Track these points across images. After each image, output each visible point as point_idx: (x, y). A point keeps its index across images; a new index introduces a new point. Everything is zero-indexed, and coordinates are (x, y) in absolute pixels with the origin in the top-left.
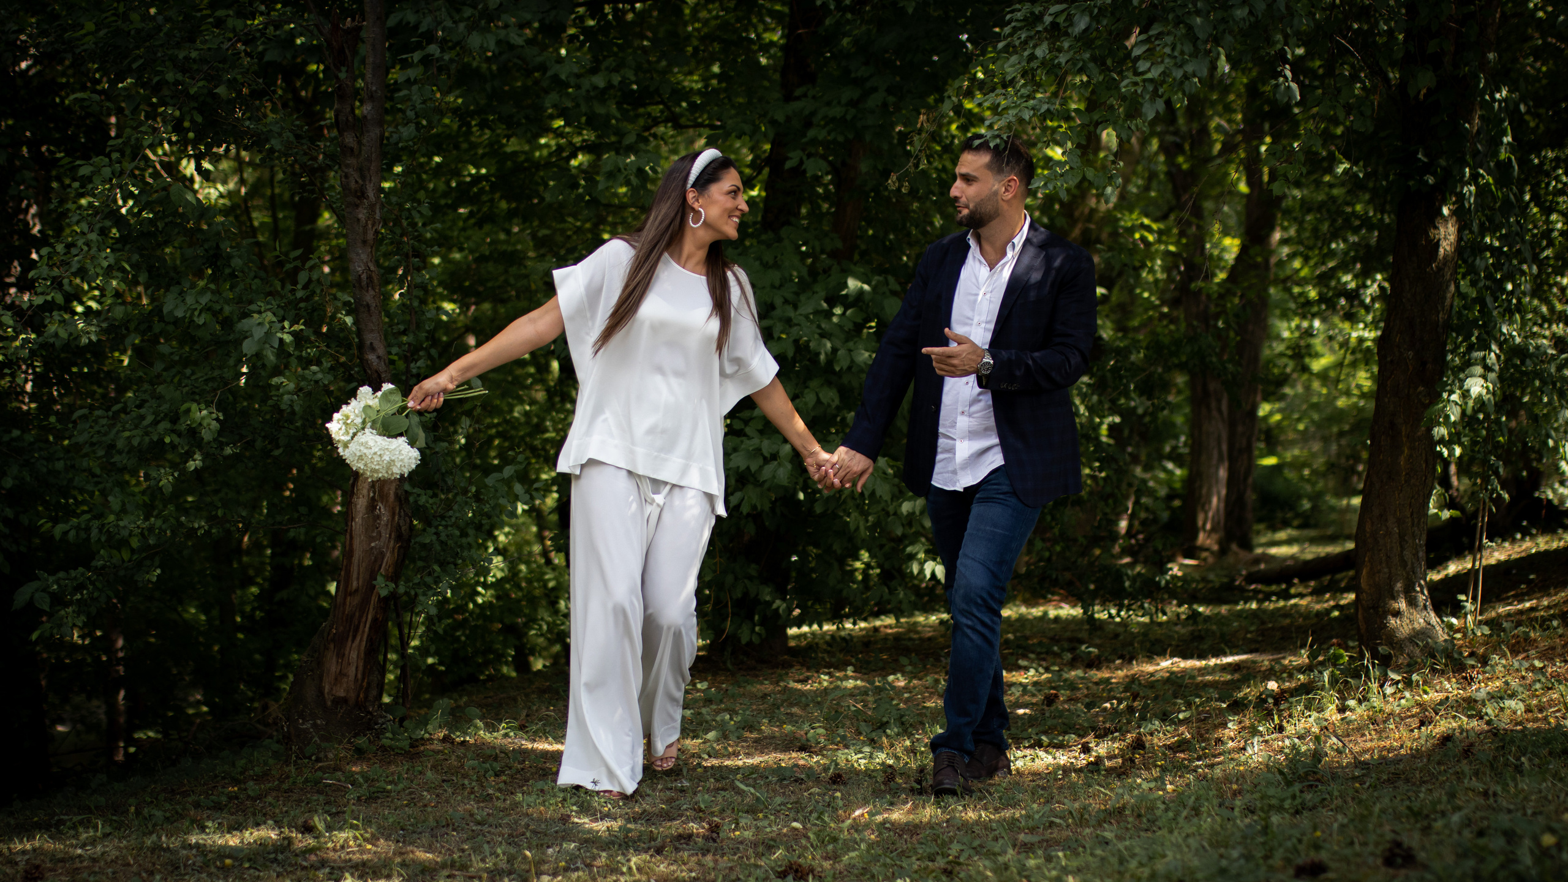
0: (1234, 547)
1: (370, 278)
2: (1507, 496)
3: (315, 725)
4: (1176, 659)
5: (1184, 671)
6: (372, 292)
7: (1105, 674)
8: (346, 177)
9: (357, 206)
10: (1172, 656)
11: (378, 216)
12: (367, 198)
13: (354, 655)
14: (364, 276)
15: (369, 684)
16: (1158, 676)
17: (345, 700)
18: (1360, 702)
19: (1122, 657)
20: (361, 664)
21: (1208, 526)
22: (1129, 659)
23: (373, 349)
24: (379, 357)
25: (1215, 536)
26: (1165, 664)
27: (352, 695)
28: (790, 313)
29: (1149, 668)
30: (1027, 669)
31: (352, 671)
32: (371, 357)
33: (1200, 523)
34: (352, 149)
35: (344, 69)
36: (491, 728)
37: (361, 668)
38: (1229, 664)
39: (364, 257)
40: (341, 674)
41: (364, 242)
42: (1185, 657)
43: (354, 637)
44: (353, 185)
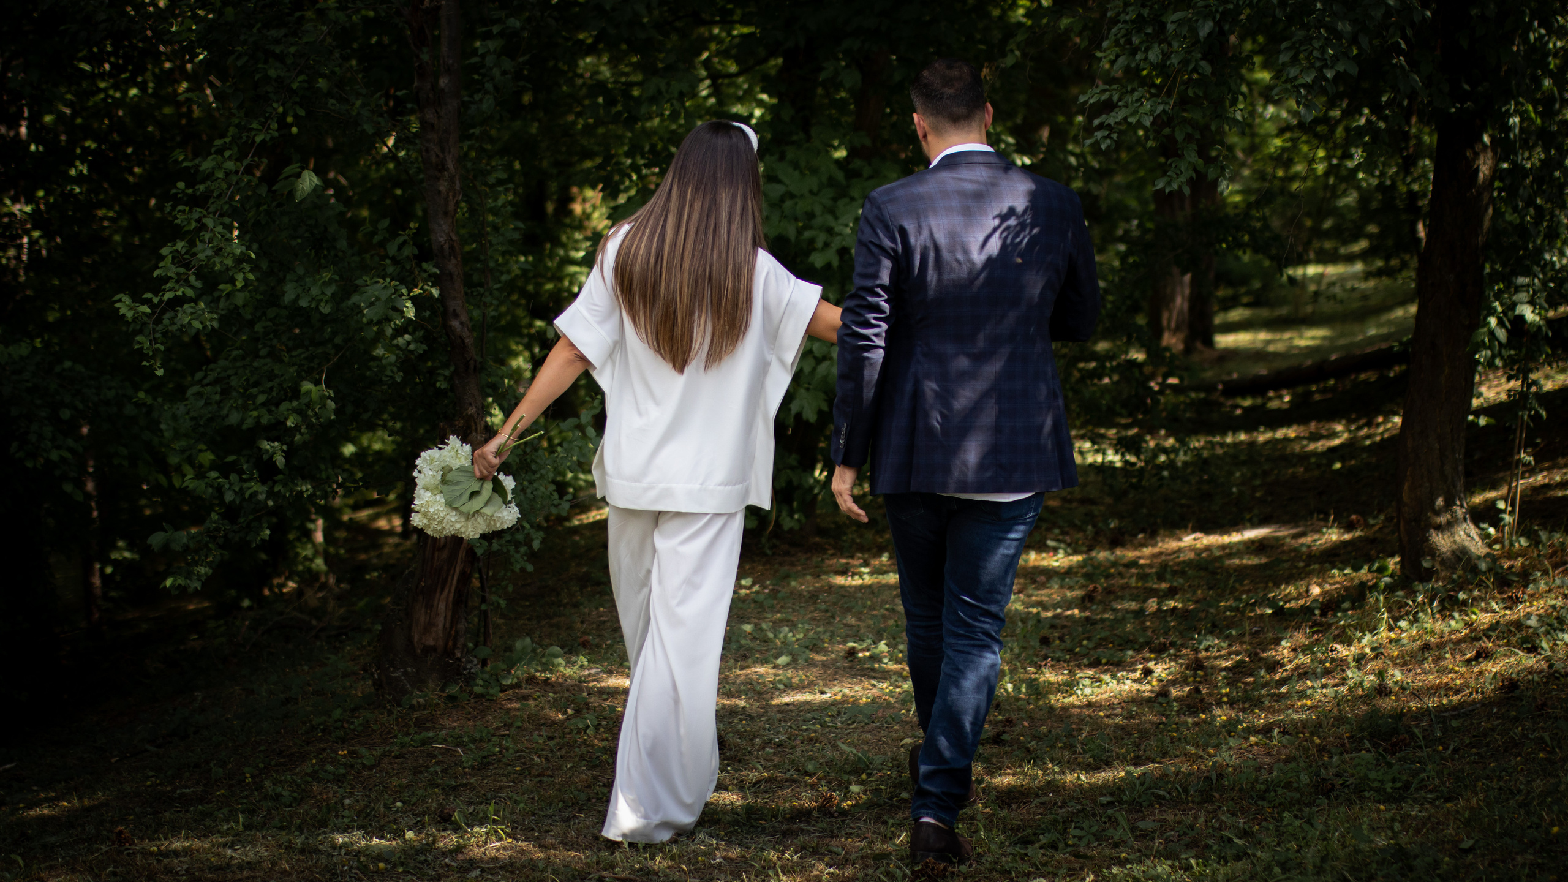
0: (1199, 345)
1: (452, 247)
2: (1544, 414)
3: (405, 673)
4: (1198, 535)
5: (1208, 548)
6: (454, 261)
7: (1130, 554)
8: (427, 151)
9: (438, 179)
10: (1194, 531)
11: (458, 187)
12: (447, 170)
13: (442, 606)
14: (446, 247)
15: (457, 632)
16: (1182, 557)
17: (433, 649)
18: (1411, 623)
19: (1143, 531)
20: (449, 614)
21: (1173, 325)
22: (1152, 534)
23: (456, 315)
24: (462, 323)
25: (1181, 336)
26: (1188, 540)
27: (441, 643)
28: (830, 221)
29: (1173, 545)
30: (1055, 550)
31: (440, 621)
32: (455, 324)
33: (1165, 323)
34: (433, 125)
35: (425, 49)
36: (570, 663)
37: (449, 618)
38: (1252, 542)
39: (445, 227)
40: (430, 625)
41: (446, 213)
42: (1207, 531)
43: (442, 590)
44: (434, 159)
